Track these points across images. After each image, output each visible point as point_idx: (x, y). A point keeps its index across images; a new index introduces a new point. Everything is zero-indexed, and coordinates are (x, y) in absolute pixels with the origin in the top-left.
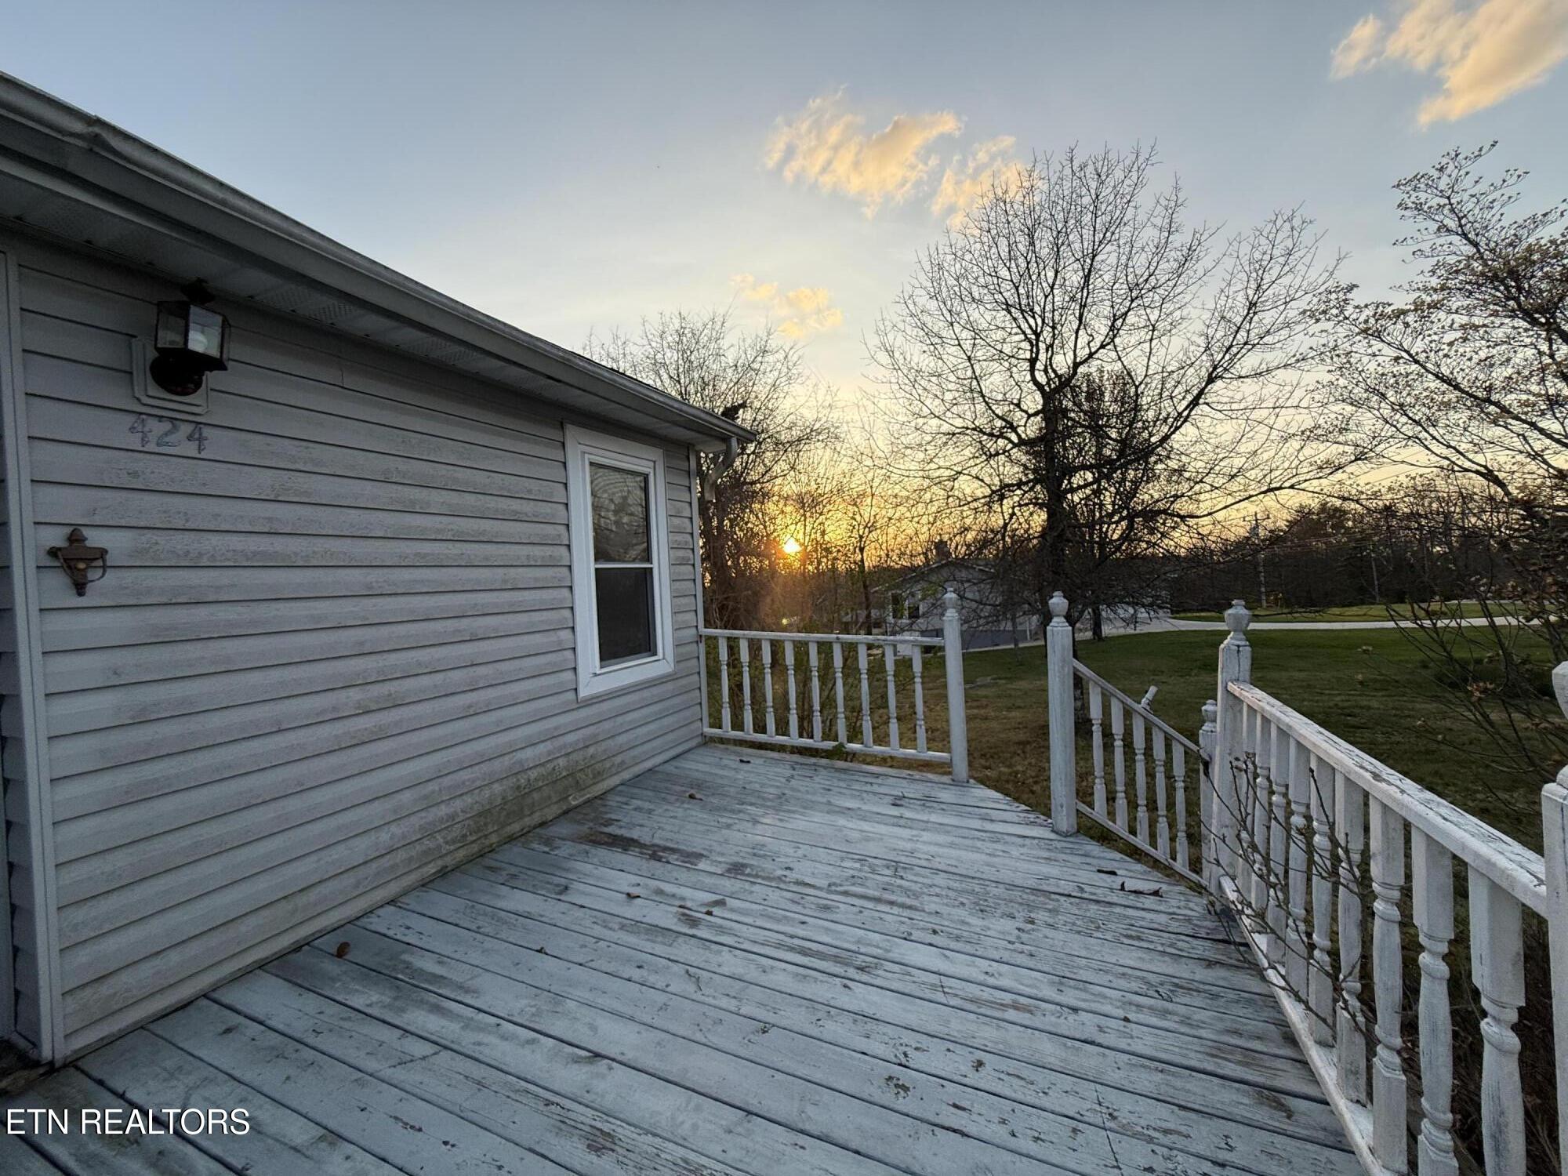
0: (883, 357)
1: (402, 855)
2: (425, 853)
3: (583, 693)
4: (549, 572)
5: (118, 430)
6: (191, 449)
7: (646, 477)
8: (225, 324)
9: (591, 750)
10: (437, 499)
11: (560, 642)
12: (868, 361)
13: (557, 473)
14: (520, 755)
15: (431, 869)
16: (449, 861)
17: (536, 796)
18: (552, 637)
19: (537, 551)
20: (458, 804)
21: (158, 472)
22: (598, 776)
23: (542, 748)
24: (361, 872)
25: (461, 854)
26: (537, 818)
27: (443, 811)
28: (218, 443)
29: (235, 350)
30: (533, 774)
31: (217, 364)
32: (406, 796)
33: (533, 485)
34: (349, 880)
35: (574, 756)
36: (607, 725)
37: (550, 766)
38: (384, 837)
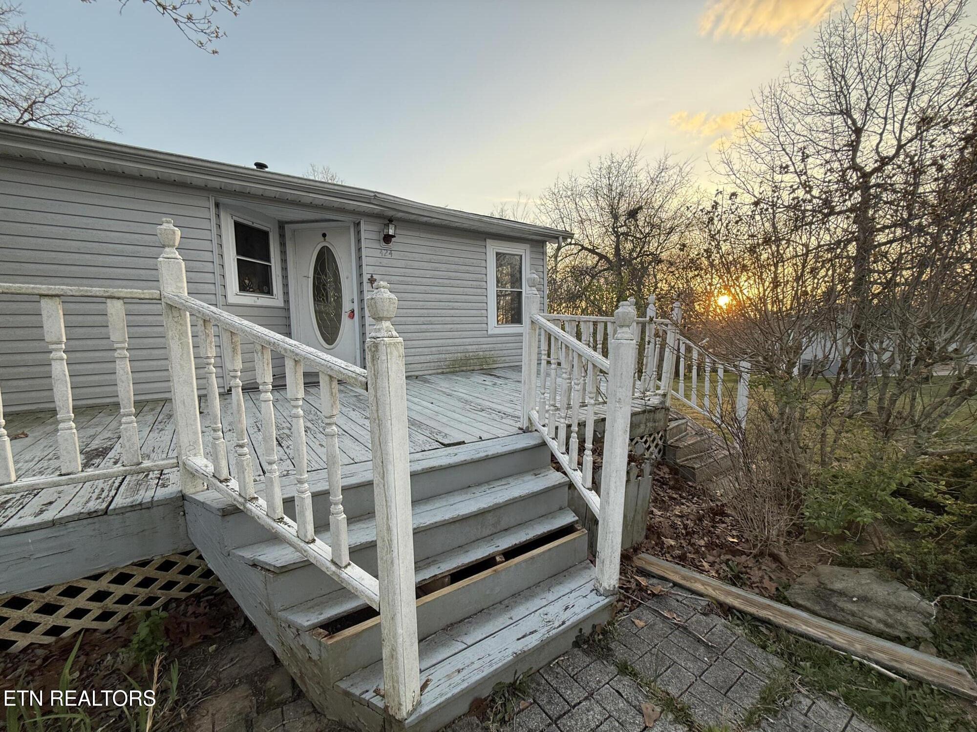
0: (723, 169)
1: (432, 364)
2: (439, 366)
3: (489, 332)
4: (479, 290)
5: (377, 253)
6: (389, 256)
7: (521, 256)
8: (395, 227)
9: (492, 352)
10: (444, 267)
11: (482, 314)
12: (709, 173)
13: (483, 257)
14: (467, 347)
15: (440, 371)
16: (444, 370)
17: (472, 361)
18: (479, 312)
19: (475, 283)
20: (447, 356)
21: (385, 262)
22: (495, 362)
23: (474, 346)
24: (423, 365)
25: (448, 370)
26: (472, 368)
27: (443, 356)
28: (395, 255)
29: (398, 231)
30: (471, 354)
31: (394, 236)
32: (434, 349)
33: (475, 261)
34: (420, 366)
35: (486, 353)
36: (499, 345)
37: (477, 353)
38: (428, 357)
